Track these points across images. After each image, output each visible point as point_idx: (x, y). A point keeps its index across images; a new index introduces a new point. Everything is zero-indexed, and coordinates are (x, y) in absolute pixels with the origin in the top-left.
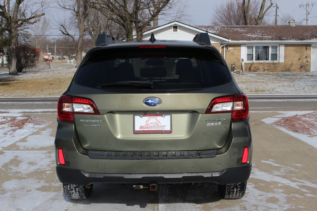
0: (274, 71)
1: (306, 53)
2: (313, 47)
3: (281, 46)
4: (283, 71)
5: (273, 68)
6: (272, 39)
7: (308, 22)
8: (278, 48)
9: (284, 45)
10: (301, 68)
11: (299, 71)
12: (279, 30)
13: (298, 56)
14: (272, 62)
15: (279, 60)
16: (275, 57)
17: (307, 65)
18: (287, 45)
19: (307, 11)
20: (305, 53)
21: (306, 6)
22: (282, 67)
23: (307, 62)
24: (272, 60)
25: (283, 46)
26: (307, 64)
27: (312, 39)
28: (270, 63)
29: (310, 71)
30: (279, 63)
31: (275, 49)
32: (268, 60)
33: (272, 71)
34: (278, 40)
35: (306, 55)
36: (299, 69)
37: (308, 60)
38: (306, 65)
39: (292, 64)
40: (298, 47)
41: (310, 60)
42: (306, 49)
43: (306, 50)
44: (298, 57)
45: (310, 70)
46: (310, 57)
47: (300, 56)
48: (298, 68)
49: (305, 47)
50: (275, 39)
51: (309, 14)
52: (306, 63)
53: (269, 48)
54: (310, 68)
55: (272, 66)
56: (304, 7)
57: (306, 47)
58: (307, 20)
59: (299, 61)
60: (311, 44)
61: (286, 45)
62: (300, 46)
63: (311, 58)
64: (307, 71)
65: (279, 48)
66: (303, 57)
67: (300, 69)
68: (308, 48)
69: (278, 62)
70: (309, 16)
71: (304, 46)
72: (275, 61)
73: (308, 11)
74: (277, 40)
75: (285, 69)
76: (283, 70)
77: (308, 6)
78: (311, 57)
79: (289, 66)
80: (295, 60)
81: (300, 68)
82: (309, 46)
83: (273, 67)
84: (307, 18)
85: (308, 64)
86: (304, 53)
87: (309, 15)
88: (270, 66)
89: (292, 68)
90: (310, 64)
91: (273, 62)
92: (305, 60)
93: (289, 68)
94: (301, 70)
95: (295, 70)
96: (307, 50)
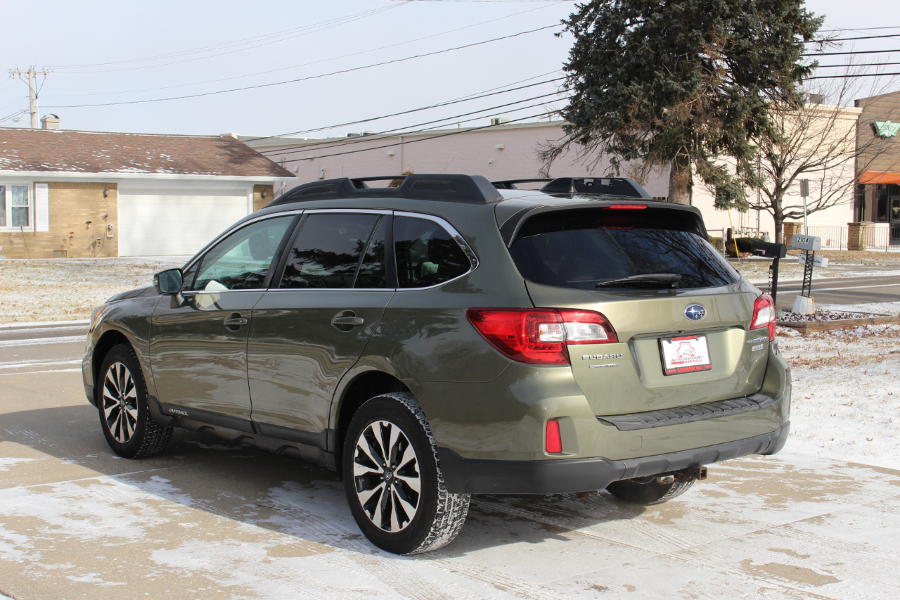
0: (22, 255)
1: (103, 206)
2: (124, 192)
3: (39, 187)
4: (48, 255)
5: (20, 248)
6: (13, 166)
7: (34, 118)
8: (30, 193)
9: (46, 185)
10: (94, 248)
11: (88, 254)
12: (23, 142)
13: (85, 214)
14: (17, 230)
15: (35, 225)
16: (23, 216)
17: (108, 238)
18: (55, 183)
19: (31, 89)
20: (101, 208)
21: (27, 75)
22: (44, 243)
23: (109, 229)
24: (14, 224)
25: (44, 187)
26: (108, 236)
27: (119, 169)
28: (10, 235)
29: (117, 253)
30: (35, 234)
31: (22, 195)
32: (5, 225)
33: (16, 255)
34: (33, 170)
35: (104, 212)
36: (89, 248)
37: (111, 225)
38: (106, 239)
39: (72, 237)
40: (83, 190)
41: (116, 225)
42: (105, 196)
43: (103, 198)
44: (85, 216)
45: (117, 251)
46: (115, 218)
47: (91, 214)
48: (87, 247)
49: (103, 191)
50: (21, 166)
51: (36, 98)
52: (105, 234)
53: (7, 192)
54: (117, 246)
55: (16, 241)
56: (21, 76)
57: (106, 190)
58: (32, 114)
59: (87, 228)
60: (116, 184)
61: (53, 185)
62: (89, 189)
63: (117, 219)
64: (109, 255)
65: (32, 191)
66: (99, 216)
67: (92, 249)
68: (110, 192)
69: (33, 231)
70: (37, 102)
71: (99, 188)
72: (27, 229)
73: (34, 89)
74: (29, 169)
75: (53, 250)
76: (48, 252)
77: (32, 75)
78: (117, 216)
79: (62, 243)
80: (77, 225)
81: (91, 247)
82: (110, 188)
83: (19, 244)
84: (33, 108)
85: (112, 236)
86: (101, 206)
87: (37, 100)
88: (11, 242)
89: (71, 247)
90: (116, 235)
91: (20, 231)
92: (104, 225)
93: (62, 246)
94: (94, 252)
95: (78, 253)
96: (107, 198)
